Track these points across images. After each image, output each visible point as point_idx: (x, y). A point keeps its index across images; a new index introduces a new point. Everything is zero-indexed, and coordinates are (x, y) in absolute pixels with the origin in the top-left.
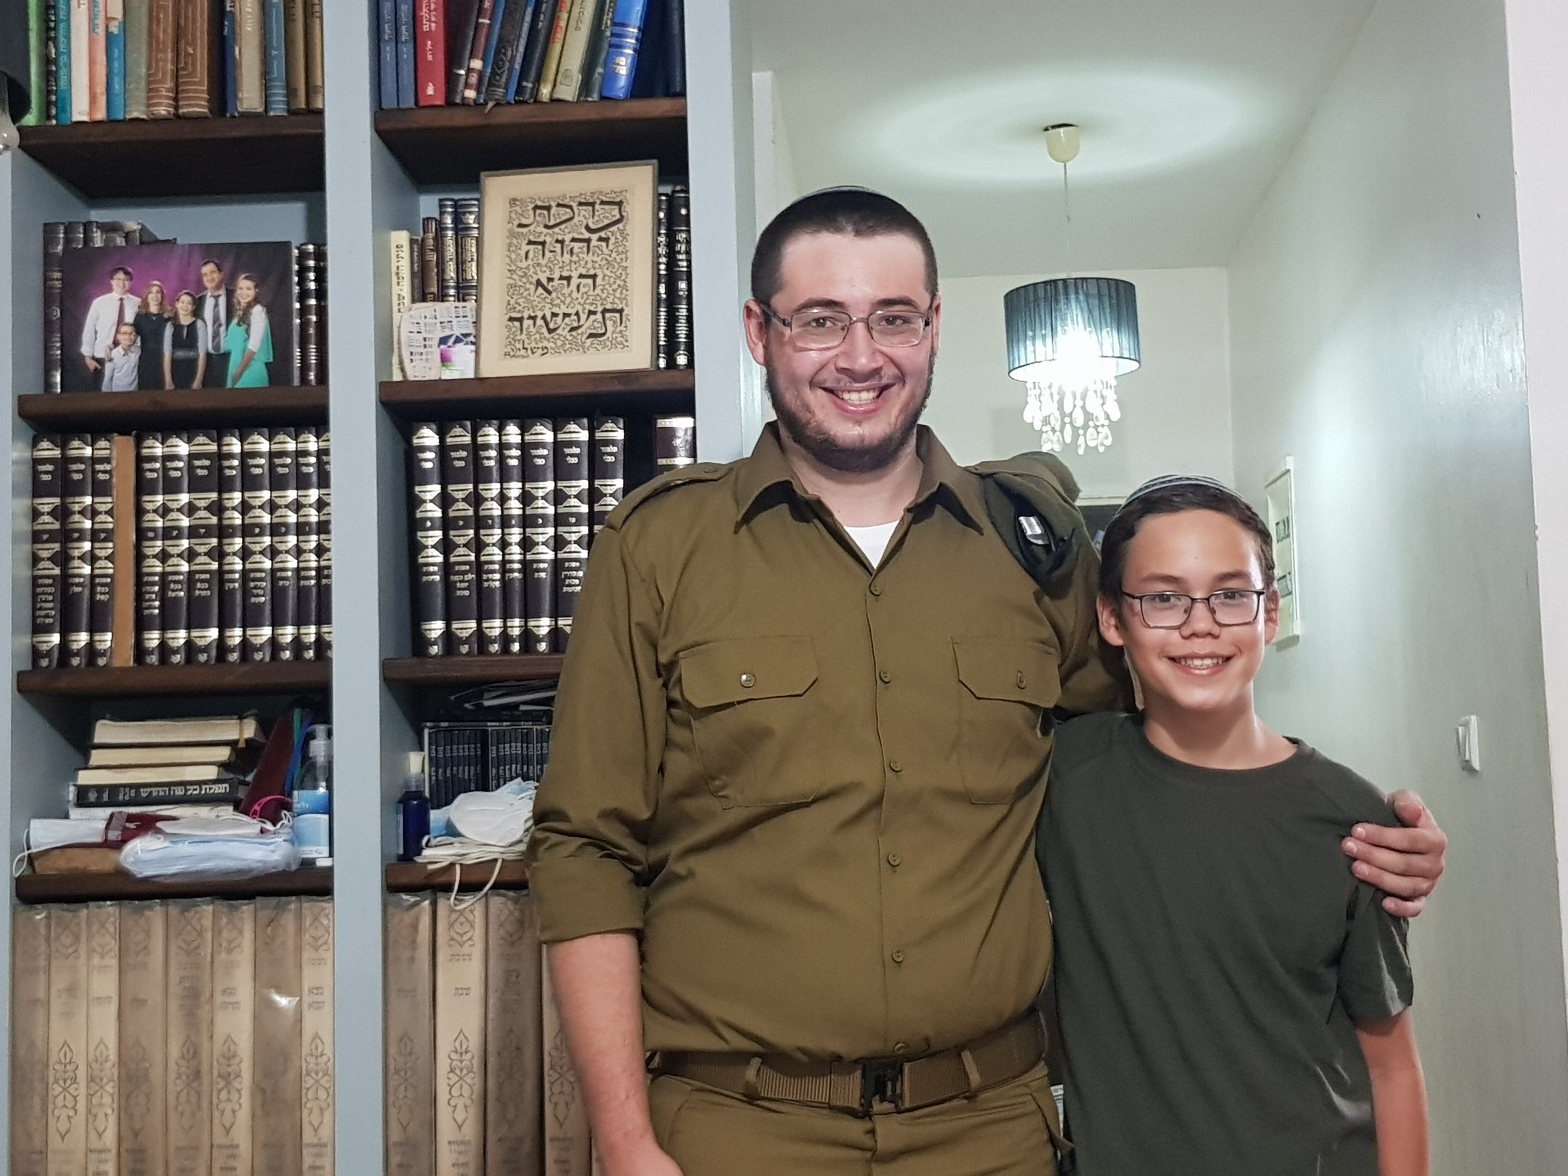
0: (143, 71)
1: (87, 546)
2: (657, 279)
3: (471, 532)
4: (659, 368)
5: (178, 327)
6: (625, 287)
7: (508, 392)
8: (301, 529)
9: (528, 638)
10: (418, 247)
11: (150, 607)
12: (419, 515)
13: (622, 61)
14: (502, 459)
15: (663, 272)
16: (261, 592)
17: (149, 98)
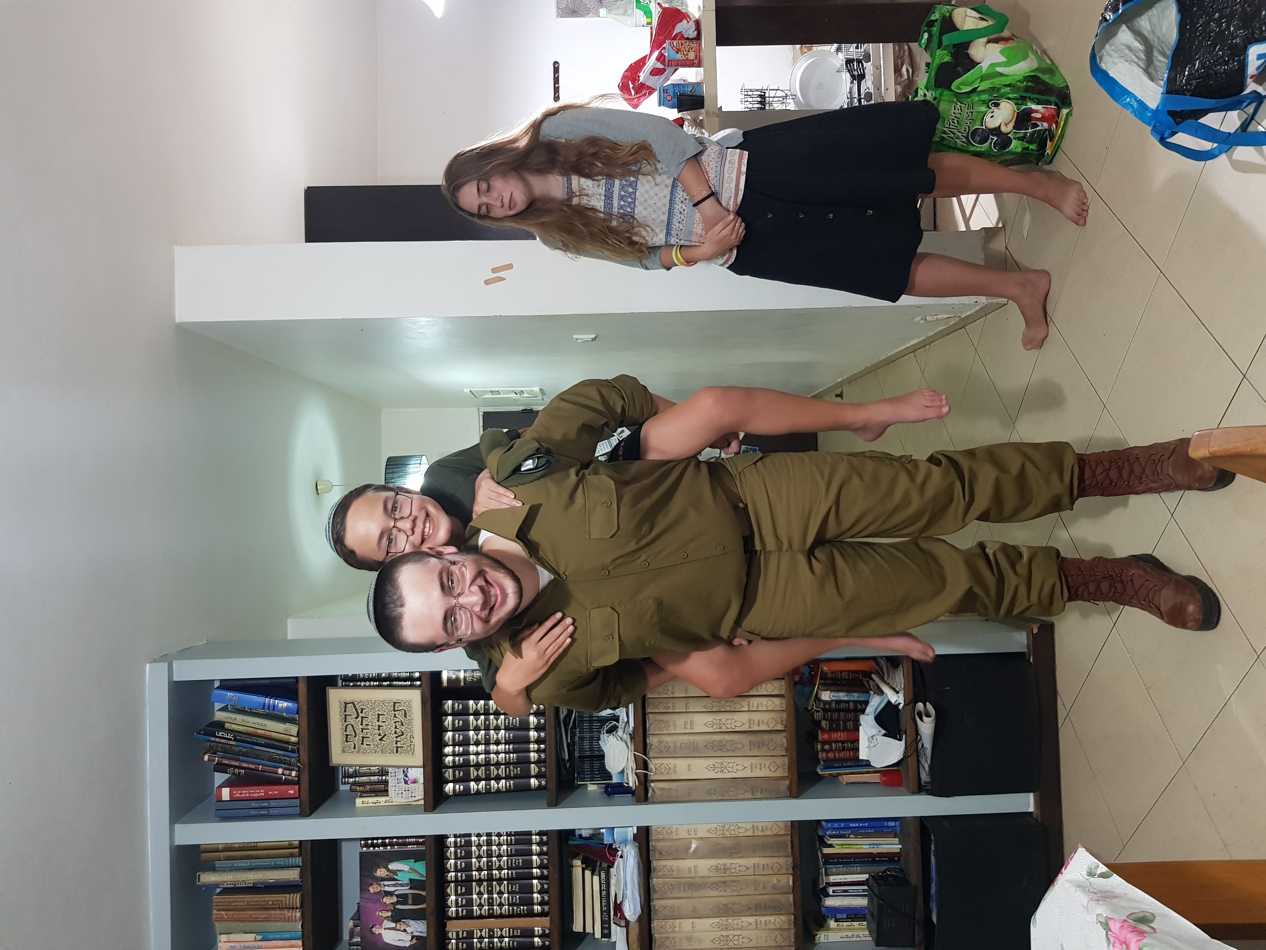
0: (279, 924)
1: (496, 940)
2: (380, 686)
3: (492, 767)
4: (420, 686)
5: (398, 903)
6: (384, 702)
7: (430, 753)
8: (489, 843)
9: (538, 741)
10: (363, 794)
11: (523, 911)
12: (484, 791)
13: (280, 705)
14: (459, 755)
15: (378, 683)
16: (517, 861)
17: (293, 921)
